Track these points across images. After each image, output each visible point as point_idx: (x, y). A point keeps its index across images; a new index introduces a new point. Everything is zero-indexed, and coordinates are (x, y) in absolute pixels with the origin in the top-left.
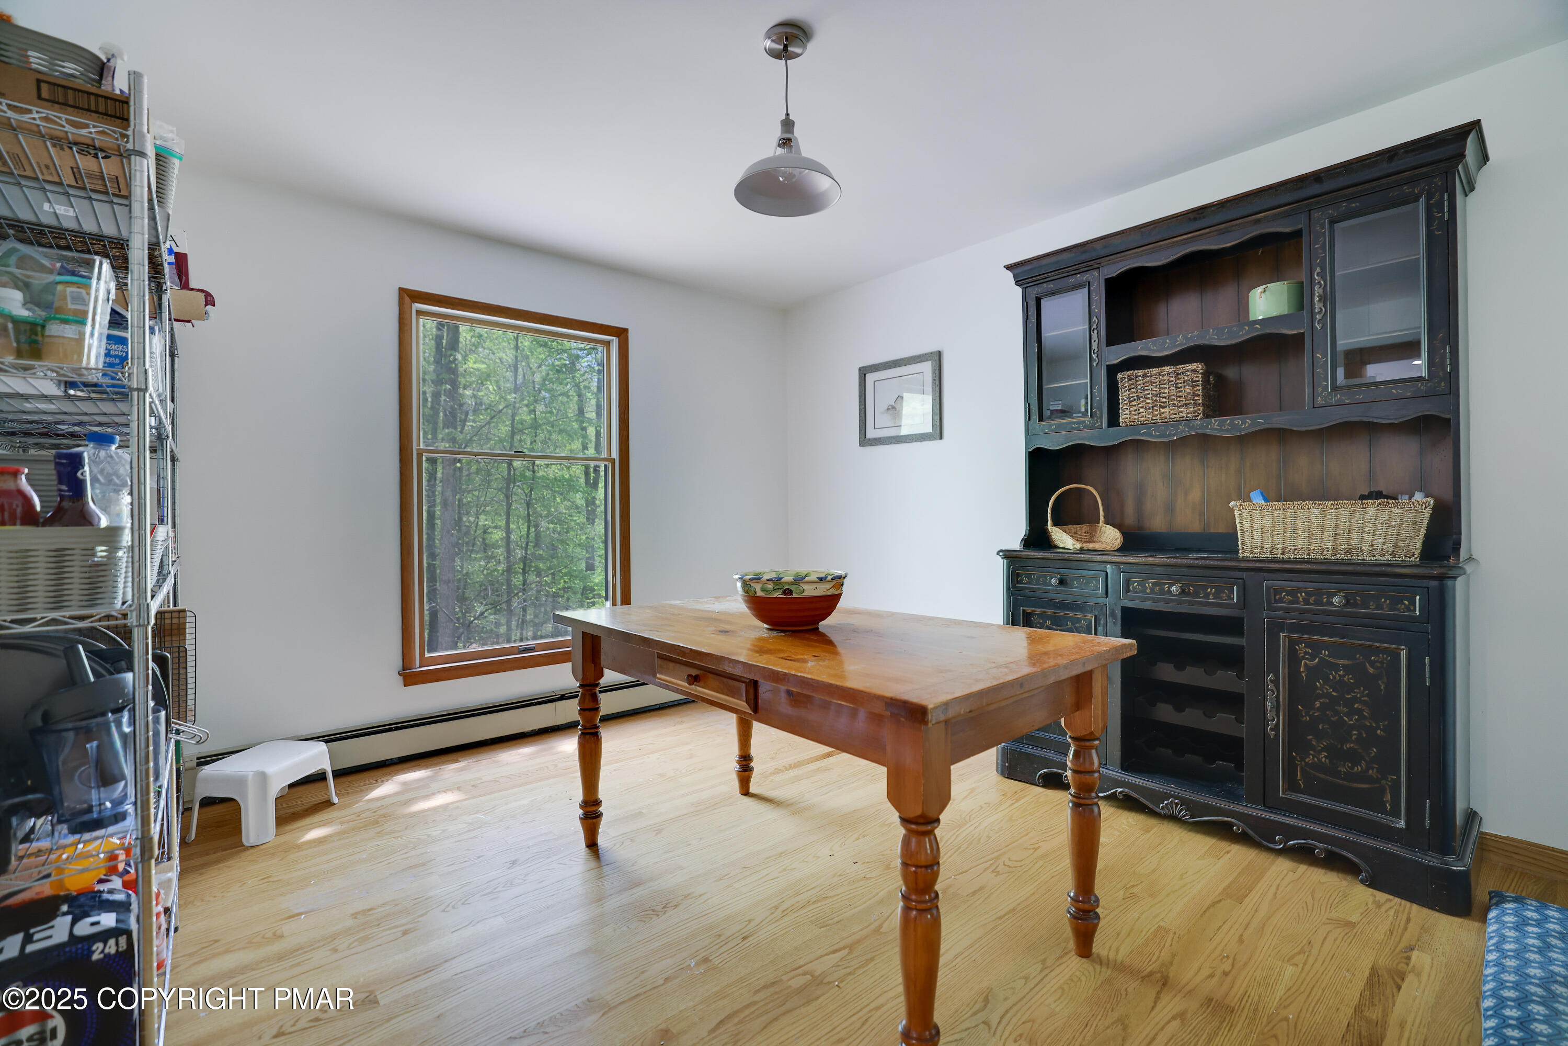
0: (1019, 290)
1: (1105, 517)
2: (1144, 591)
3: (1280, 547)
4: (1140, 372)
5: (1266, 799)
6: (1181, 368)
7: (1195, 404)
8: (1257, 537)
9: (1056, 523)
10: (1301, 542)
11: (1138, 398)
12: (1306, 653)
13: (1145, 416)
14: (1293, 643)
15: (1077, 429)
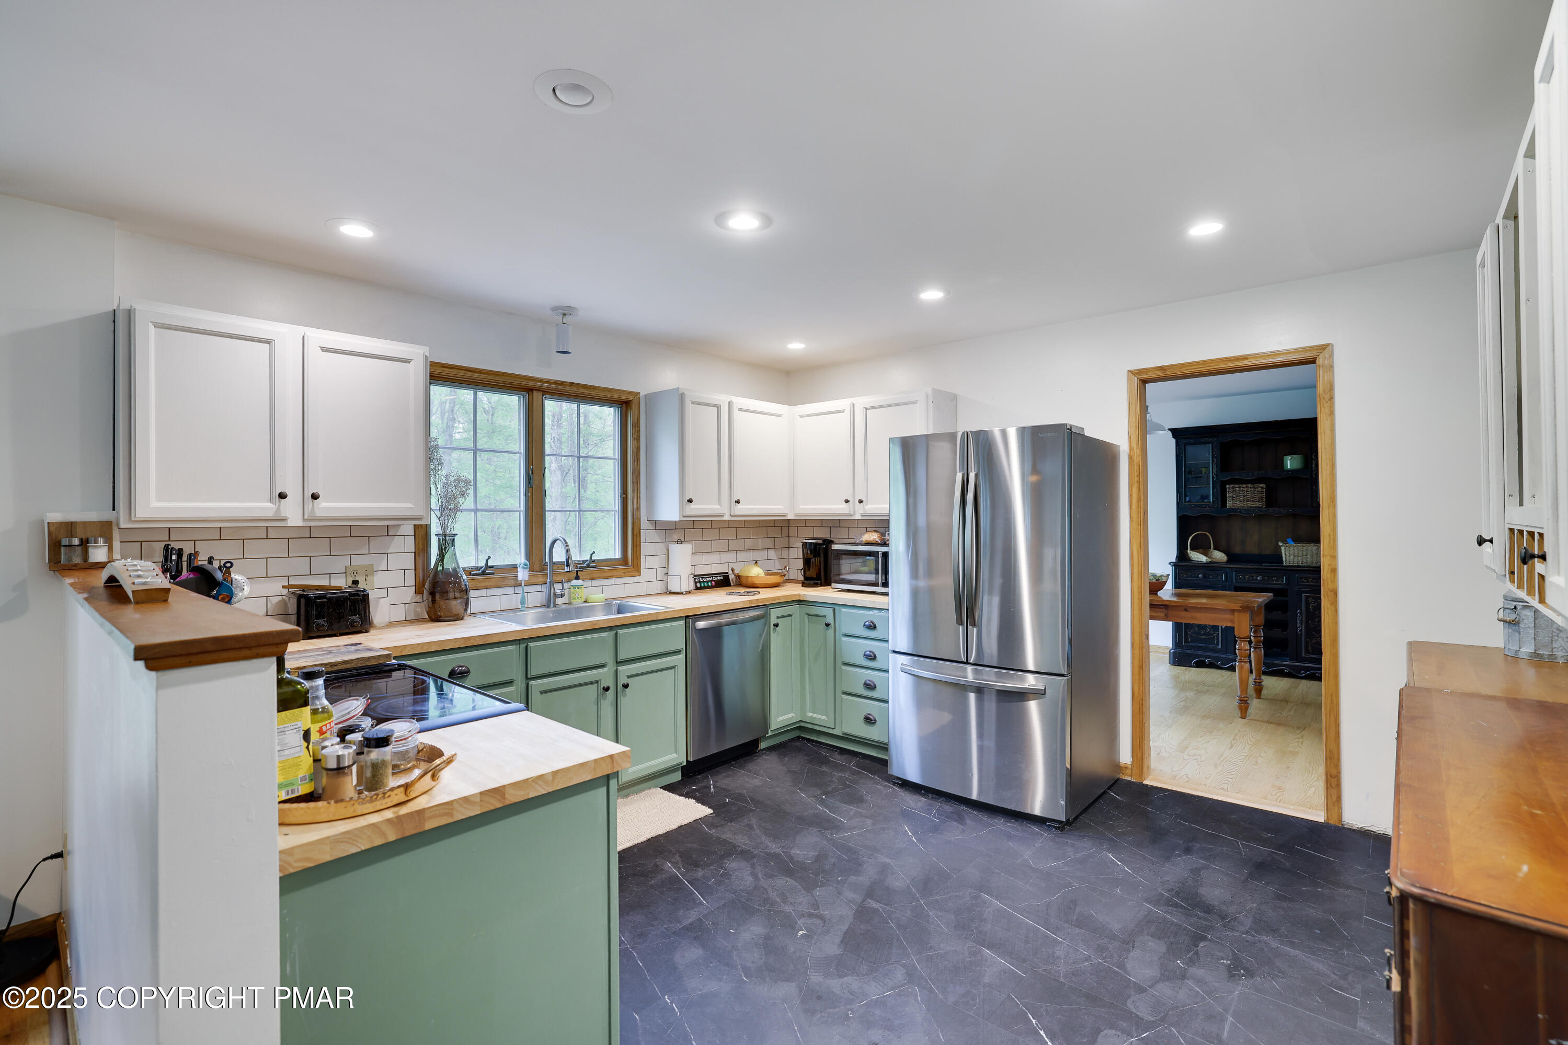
0: (1174, 440)
1: (1214, 546)
2: (1245, 579)
3: (1301, 561)
4: (1238, 486)
5: (1297, 658)
6: (1256, 486)
7: (1262, 501)
8: (1292, 557)
9: (1192, 549)
10: (1309, 560)
11: (1237, 496)
12: (1312, 601)
13: (1239, 504)
14: (1307, 598)
15: (1206, 507)
